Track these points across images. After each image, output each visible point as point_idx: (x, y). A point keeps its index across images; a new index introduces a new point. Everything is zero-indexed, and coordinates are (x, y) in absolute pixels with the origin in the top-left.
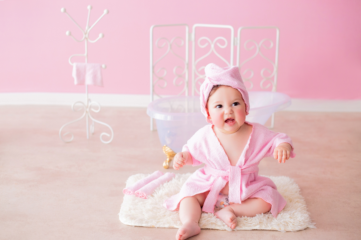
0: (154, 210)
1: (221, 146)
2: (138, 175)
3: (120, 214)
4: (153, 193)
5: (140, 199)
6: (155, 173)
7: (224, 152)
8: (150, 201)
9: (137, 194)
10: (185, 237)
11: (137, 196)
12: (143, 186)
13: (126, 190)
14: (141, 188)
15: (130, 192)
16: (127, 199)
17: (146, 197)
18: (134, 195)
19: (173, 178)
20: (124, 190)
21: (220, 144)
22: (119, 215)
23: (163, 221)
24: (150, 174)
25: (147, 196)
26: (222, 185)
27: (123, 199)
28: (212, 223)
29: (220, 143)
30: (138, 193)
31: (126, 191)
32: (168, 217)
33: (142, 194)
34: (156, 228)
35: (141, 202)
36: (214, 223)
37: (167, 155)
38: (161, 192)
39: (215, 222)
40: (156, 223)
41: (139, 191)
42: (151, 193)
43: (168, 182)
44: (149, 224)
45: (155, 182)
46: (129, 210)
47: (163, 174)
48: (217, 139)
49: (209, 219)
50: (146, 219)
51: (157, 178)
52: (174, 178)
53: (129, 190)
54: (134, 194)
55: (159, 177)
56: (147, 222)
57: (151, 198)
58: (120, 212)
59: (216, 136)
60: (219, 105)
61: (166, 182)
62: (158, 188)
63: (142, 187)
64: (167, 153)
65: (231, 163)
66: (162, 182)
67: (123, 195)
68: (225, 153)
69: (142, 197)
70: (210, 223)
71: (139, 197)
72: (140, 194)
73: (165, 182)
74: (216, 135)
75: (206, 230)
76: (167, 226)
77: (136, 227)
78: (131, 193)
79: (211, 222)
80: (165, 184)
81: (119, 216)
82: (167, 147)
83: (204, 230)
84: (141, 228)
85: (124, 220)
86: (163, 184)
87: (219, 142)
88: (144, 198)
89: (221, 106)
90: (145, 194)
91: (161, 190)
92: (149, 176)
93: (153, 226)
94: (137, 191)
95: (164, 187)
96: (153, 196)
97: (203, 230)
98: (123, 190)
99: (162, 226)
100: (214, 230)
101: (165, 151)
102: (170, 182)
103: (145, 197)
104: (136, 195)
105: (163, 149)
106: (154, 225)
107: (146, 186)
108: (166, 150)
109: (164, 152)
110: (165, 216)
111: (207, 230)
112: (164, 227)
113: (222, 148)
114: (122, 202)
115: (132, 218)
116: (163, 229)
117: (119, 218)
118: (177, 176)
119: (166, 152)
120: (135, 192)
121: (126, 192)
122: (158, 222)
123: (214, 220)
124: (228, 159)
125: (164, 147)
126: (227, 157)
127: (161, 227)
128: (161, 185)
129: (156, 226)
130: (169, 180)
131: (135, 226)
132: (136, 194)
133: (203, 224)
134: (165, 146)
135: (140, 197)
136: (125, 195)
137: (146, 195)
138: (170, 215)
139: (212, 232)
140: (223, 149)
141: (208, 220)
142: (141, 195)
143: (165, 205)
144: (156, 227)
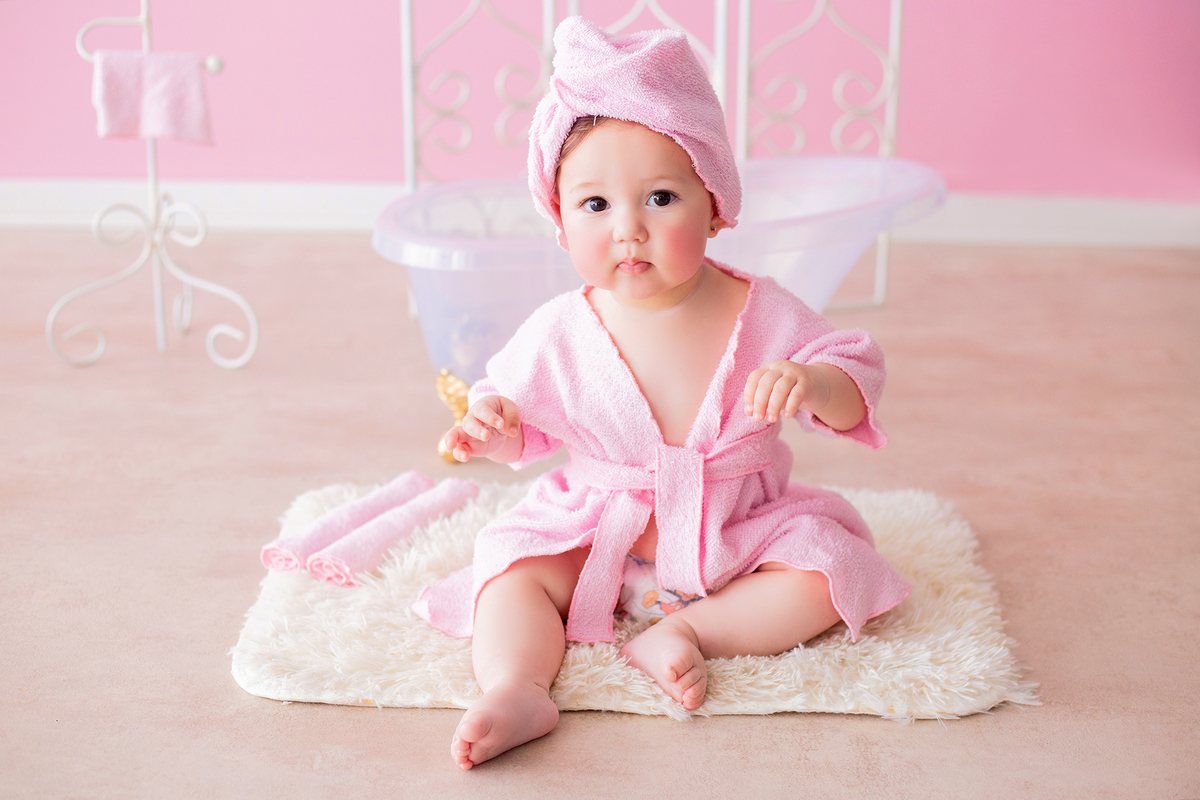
0: (375, 634)
1: (621, 361)
2: (330, 490)
3: (235, 652)
4: (384, 561)
5: (328, 586)
6: (400, 482)
7: (635, 386)
8: (364, 594)
9: (315, 569)
10: (488, 749)
11: (315, 575)
12: (346, 534)
13: (273, 549)
14: (335, 540)
15: (290, 560)
16: (277, 586)
17: (352, 580)
18: (304, 572)
19: (470, 501)
20: (267, 551)
21: (617, 353)
22: (231, 655)
23: (407, 680)
24: (381, 484)
25: (355, 577)
26: (635, 525)
27: (259, 589)
28: (610, 688)
29: (618, 349)
30: (321, 565)
31: (274, 556)
32: (430, 664)
33: (336, 566)
34: (380, 707)
35: (327, 601)
36: (617, 686)
37: (453, 407)
38: (412, 559)
39: (622, 684)
40: (377, 687)
41: (326, 554)
42: (372, 563)
43: (449, 516)
44: (349, 694)
45: (393, 516)
46: (275, 635)
47: (431, 485)
48: (607, 335)
49: (597, 669)
50: (339, 670)
51: (403, 501)
52: (474, 501)
53: (285, 552)
54: (305, 568)
55: (414, 495)
56: (341, 686)
57: (372, 581)
58: (238, 644)
59: (601, 327)
60: (594, 199)
61: (441, 515)
62: (402, 542)
63: (339, 538)
64: (453, 400)
65: (662, 431)
66: (424, 519)
67: (265, 573)
68: (637, 391)
69: (335, 579)
70: (600, 685)
71: (322, 581)
72: (327, 567)
73: (435, 518)
74: (601, 321)
75: (583, 715)
76: (422, 700)
77: (297, 706)
78: (293, 564)
79: (604, 682)
80: (433, 527)
81: (234, 658)
82: (451, 379)
83: (577, 716)
84: (316, 708)
85: (250, 678)
86: (424, 524)
87: (615, 349)
88: (343, 585)
89: (600, 204)
90: (349, 566)
91: (413, 549)
92: (376, 493)
93: (366, 701)
94: (316, 555)
95: (428, 538)
96: (378, 575)
97: (572, 716)
98: (262, 553)
99: (401, 700)
100: (616, 717)
101: (445, 393)
102: (454, 517)
103: (348, 578)
104: (312, 571)
105: (440, 388)
106: (370, 697)
107: (357, 533)
108: (451, 390)
109: (443, 398)
110: (418, 657)
111: (589, 717)
112: (410, 704)
113: (627, 369)
114: (252, 601)
115: (282, 667)
116: (408, 713)
117: (233, 666)
118: (484, 494)
119: (449, 396)
120: (306, 557)
121: (274, 560)
122: (385, 686)
123: (617, 675)
124: (650, 414)
125: (440, 380)
126: (647, 408)
127: (397, 705)
128: (417, 529)
129: (379, 702)
130: (452, 507)
131: (294, 702)
132: (311, 566)
133: (570, 692)
134: (444, 372)
135: (329, 579)
136: (272, 572)
137: (351, 571)
138: (441, 655)
139: (610, 723)
140: (630, 374)
141: (592, 676)
142: (330, 573)
143: (422, 608)
144: (378, 705)
